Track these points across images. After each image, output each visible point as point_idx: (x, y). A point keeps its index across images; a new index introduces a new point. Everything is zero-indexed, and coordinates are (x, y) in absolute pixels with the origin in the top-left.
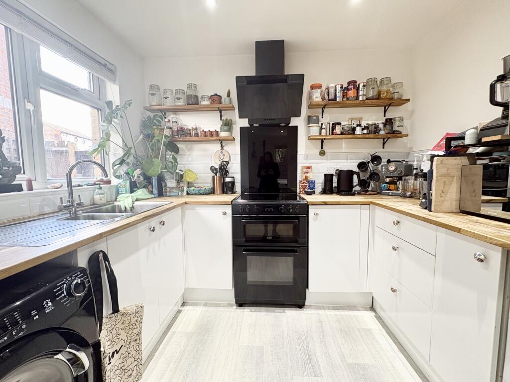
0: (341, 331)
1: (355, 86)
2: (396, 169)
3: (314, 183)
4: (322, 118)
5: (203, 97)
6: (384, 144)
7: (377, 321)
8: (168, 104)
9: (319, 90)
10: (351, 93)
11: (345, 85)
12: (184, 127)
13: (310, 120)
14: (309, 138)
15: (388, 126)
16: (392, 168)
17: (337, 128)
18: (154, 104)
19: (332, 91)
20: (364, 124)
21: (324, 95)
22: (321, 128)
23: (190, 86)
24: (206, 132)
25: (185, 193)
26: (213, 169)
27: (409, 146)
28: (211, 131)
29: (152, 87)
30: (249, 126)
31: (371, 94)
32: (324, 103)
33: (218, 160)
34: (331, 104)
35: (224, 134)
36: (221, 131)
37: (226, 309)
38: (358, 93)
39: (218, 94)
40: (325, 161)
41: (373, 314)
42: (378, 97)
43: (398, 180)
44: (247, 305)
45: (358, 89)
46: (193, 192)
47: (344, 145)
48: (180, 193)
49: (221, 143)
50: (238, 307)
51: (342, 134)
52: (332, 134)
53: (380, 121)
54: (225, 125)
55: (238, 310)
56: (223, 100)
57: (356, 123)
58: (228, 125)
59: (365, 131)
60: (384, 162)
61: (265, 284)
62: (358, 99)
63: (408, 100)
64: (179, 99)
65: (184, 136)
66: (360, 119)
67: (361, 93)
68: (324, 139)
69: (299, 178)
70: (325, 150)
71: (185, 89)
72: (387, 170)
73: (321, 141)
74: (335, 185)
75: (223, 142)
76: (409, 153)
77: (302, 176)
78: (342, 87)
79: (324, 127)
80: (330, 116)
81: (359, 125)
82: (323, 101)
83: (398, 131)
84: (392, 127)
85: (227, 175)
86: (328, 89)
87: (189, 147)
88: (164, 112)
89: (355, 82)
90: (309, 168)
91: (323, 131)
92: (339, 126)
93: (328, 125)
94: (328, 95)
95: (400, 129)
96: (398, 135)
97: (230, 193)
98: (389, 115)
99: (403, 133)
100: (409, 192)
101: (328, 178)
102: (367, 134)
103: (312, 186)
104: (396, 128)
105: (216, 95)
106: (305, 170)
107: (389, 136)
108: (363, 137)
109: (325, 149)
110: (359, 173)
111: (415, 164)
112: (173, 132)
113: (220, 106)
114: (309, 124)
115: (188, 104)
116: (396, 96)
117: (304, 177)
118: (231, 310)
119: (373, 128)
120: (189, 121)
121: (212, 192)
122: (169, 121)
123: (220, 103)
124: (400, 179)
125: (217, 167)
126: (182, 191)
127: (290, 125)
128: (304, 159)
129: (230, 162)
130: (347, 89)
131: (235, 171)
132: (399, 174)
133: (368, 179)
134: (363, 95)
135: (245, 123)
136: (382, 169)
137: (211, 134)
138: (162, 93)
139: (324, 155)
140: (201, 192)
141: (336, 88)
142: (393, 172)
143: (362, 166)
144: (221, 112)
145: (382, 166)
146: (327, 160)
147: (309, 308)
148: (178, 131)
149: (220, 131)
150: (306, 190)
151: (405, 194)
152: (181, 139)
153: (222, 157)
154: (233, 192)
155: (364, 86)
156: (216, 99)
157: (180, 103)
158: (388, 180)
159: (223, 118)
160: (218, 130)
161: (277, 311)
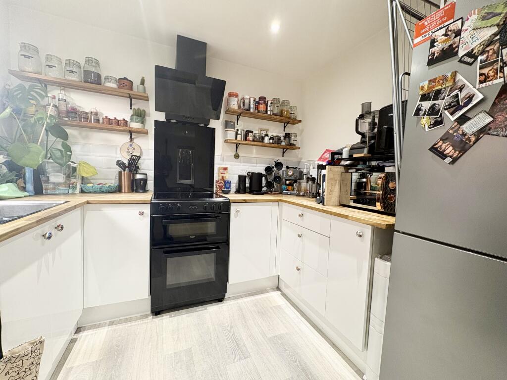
0: (258, 313)
1: (265, 101)
2: (293, 174)
3: (229, 183)
4: (237, 124)
5: (107, 78)
6: (283, 153)
7: (283, 298)
8: (53, 74)
9: (236, 99)
10: (262, 107)
11: (257, 100)
12: (78, 108)
13: (227, 125)
14: (226, 141)
15: (287, 139)
16: (290, 173)
17: (250, 135)
18: (27, 70)
19: (247, 101)
20: (270, 135)
21: (240, 104)
22: (237, 134)
23: (89, 60)
24: (109, 119)
25: (78, 191)
26: (119, 163)
27: (299, 156)
28: (118, 118)
29: (24, 46)
30: (166, 121)
31: (276, 112)
32: (240, 111)
33: (126, 153)
34: (246, 113)
35: (135, 125)
36: (132, 121)
37: (140, 322)
38: (267, 108)
39: (128, 79)
40: (239, 164)
41: (279, 293)
42: (281, 114)
43: (294, 183)
44: (164, 312)
45: (267, 105)
46: (91, 190)
47: (254, 151)
48: (71, 191)
49: (131, 134)
50: (155, 317)
51: (253, 141)
52: (246, 140)
53: (282, 135)
54: (137, 116)
55: (154, 320)
56: (135, 87)
57: (264, 133)
58: (140, 115)
59: (271, 141)
60: (284, 168)
61: (182, 285)
62: (267, 113)
63: (300, 121)
64: (72, 72)
65: (78, 119)
66: (267, 131)
67: (269, 109)
68: (240, 144)
69: (216, 178)
70: (239, 154)
71: (82, 63)
72: (287, 174)
73: (235, 145)
74: (248, 185)
75: (133, 134)
76: (299, 162)
77: (219, 176)
78: (254, 101)
79: (239, 132)
80: (244, 124)
81: (267, 135)
82: (239, 109)
83: (293, 144)
84: (290, 140)
85: (137, 171)
86: (243, 99)
87: (84, 133)
88: (46, 84)
89: (265, 98)
90: (225, 169)
91: (239, 136)
92: (251, 134)
93: (243, 131)
94: (244, 105)
95: (294, 143)
96: (294, 147)
97: (141, 191)
98: (288, 131)
99: (297, 146)
100: (302, 192)
101: (242, 179)
102: (273, 143)
103: (228, 185)
104: (292, 142)
105: (125, 79)
106: (222, 171)
107: (288, 147)
108: (270, 146)
109: (240, 152)
110: (267, 175)
111: (305, 171)
112: (59, 112)
113: (130, 92)
114: (226, 128)
115: (86, 81)
116: (292, 116)
117: (221, 178)
118: (146, 321)
119: (276, 139)
120: (85, 102)
121: (119, 190)
122: (54, 97)
123: (131, 89)
124: (295, 181)
125: (126, 162)
126: (74, 188)
127: (208, 126)
128: (221, 161)
129: (142, 158)
130: (258, 103)
131: (148, 167)
132: (295, 178)
133: (273, 181)
134: (271, 111)
135: (161, 117)
136: (283, 173)
137: (118, 122)
138: (43, 60)
139: (239, 158)
140: (104, 190)
141: (250, 100)
142: (291, 176)
143: (268, 169)
144: (131, 100)
145: (283, 171)
146: (241, 163)
147: (228, 300)
148: (68, 112)
149: (130, 122)
150: (223, 189)
151: (300, 194)
152: (74, 123)
153: (131, 151)
154: (145, 190)
155: (271, 103)
156: (125, 84)
157: (74, 78)
158: (288, 182)
159: (133, 107)
160: (128, 119)
161: (198, 310)
